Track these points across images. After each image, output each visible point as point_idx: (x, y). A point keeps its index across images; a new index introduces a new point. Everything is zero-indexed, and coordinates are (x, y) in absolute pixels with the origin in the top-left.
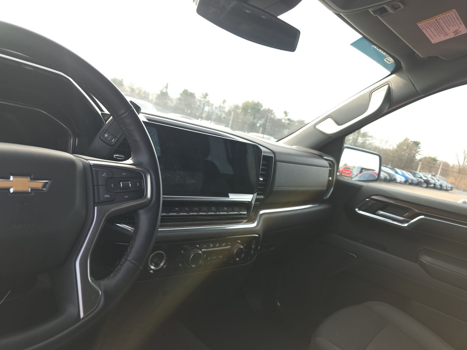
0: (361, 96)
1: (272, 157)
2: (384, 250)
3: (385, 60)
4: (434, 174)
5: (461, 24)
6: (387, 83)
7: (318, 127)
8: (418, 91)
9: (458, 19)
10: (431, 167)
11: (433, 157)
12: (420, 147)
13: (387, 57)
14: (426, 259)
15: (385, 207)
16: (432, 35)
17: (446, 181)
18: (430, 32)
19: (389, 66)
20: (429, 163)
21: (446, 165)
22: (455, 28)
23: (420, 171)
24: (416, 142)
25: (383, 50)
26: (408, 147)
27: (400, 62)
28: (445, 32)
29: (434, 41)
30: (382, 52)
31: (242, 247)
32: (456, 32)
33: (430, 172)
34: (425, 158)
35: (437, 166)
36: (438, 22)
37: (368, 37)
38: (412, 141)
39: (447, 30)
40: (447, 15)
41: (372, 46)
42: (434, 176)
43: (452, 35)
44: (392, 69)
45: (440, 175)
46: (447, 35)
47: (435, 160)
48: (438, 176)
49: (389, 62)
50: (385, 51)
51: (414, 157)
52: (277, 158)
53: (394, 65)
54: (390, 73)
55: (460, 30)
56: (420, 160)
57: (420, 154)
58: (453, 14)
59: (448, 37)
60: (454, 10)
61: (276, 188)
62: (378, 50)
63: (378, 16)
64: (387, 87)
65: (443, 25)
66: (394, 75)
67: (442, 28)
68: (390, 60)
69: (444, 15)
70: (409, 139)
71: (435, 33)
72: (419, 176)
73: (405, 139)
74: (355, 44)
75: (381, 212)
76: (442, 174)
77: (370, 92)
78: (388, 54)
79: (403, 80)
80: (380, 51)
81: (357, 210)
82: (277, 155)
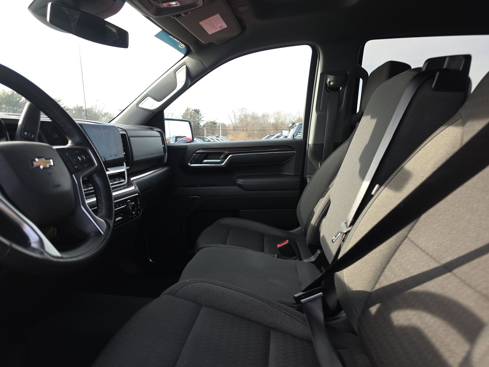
0: (167, 75)
1: (125, 134)
2: (214, 185)
3: (179, 46)
4: (217, 135)
5: (223, 22)
6: (184, 64)
7: (140, 105)
8: (206, 67)
9: (221, 19)
10: (213, 130)
11: (212, 121)
12: (200, 114)
13: (180, 44)
14: (240, 181)
15: (207, 156)
16: (208, 29)
17: (227, 139)
18: (207, 28)
19: (183, 50)
20: (211, 126)
21: (223, 125)
22: (220, 25)
23: (206, 136)
24: (196, 110)
25: (177, 39)
26: (191, 116)
27: (190, 47)
28: (215, 27)
29: (210, 32)
30: (177, 40)
31: (133, 203)
32: (221, 27)
33: (213, 134)
34: (207, 123)
35: (218, 128)
36: (210, 21)
37: (167, 31)
38: (192, 110)
39: (216, 26)
40: (215, 17)
41: (170, 36)
42: (218, 137)
43: (219, 29)
44: (185, 52)
45: (222, 135)
46: (216, 29)
47: (214, 123)
48: (220, 136)
49: (182, 47)
50: (178, 40)
51: (199, 124)
52: (129, 135)
53: (186, 49)
54: (183, 55)
55: (223, 26)
56: (204, 126)
57: (202, 121)
58: (218, 16)
59: (217, 30)
60: (218, 14)
61: (135, 159)
62: (173, 39)
63: (175, 19)
64: (185, 66)
65: (214, 23)
66: (187, 57)
67: (213, 25)
68: (182, 46)
69: (213, 17)
70: (190, 109)
71: (210, 28)
72: (208, 140)
73: (187, 109)
74: (157, 36)
75: (205, 161)
76: (223, 135)
77: (174, 71)
78: (180, 42)
79: (194, 60)
80: (175, 39)
81: (189, 164)
82: (128, 132)
